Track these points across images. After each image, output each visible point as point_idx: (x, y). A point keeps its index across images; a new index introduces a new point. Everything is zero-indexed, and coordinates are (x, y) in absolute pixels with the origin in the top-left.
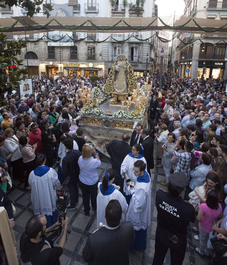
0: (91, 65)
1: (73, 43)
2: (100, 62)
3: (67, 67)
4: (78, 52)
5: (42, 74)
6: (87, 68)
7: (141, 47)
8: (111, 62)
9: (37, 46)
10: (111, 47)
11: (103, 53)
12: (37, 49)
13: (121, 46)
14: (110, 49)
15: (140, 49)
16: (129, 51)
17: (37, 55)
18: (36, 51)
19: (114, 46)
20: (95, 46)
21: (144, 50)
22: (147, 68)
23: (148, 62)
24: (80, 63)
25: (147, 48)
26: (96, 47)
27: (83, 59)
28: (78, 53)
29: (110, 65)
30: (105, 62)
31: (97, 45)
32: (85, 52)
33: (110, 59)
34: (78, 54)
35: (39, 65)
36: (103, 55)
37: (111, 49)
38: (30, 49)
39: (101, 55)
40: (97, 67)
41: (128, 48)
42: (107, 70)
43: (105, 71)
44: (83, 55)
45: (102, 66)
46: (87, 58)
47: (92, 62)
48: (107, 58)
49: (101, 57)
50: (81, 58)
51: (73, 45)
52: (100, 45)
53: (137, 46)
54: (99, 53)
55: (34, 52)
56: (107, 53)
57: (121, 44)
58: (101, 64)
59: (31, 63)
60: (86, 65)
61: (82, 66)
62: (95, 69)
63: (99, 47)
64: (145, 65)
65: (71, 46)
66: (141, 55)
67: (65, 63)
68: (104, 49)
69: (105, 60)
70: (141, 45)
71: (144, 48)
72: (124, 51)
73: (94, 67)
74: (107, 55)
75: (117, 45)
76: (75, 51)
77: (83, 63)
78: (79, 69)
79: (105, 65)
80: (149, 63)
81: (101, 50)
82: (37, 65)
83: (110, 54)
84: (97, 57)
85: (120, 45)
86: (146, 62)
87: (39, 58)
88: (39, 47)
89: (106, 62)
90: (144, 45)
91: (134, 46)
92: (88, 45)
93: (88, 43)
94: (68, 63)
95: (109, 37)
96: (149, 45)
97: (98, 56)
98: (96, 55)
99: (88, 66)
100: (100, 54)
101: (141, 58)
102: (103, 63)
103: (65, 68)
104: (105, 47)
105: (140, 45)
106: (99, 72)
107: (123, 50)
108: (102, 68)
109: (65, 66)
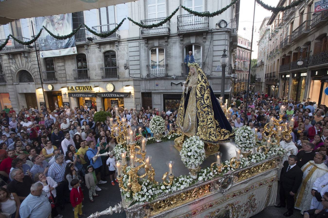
0: (110, 88)
1: (75, 48)
2: (125, 81)
3: (74, 93)
4: (87, 64)
5: (41, 105)
6: (103, 93)
7: (208, 43)
8: (145, 79)
9: (29, 59)
10: (145, 50)
11: (131, 63)
12: (30, 64)
13: (164, 44)
14: (143, 54)
15: (207, 47)
16: (181, 54)
17: (32, 75)
18: (29, 68)
19: (150, 46)
20: (114, 50)
21: (216, 48)
22: (223, 89)
23: (227, 75)
24: (92, 85)
25: (222, 42)
26: (116, 53)
27: (97, 78)
28: (88, 66)
29: (144, 85)
30: (135, 80)
31: (120, 47)
32: (99, 63)
33: (145, 74)
34: (89, 69)
35: (35, 91)
36: (131, 67)
37: (145, 52)
38: (21, 67)
39: (126, 67)
40: (121, 91)
41: (180, 47)
42: (140, 95)
43: (135, 98)
44: (97, 70)
45: (130, 89)
46: (104, 74)
47: (111, 82)
48: (138, 72)
49: (127, 71)
50: (94, 75)
51: (76, 53)
52: (124, 48)
53: (200, 40)
54: (123, 64)
55: (27, 70)
56: (137, 62)
57: (164, 41)
58: (127, 86)
59: (26, 89)
60: (103, 87)
61: (96, 90)
62: (118, 96)
63: (123, 52)
64: (219, 81)
65: (73, 53)
66: (209, 61)
67: (70, 85)
68: (132, 54)
69: (134, 76)
70: (209, 37)
71: (216, 43)
72: (172, 55)
73: (116, 91)
74: (138, 67)
75: (156, 43)
76: (84, 64)
77: (97, 84)
78: (91, 96)
79: (135, 86)
80: (229, 78)
81: (126, 58)
82: (34, 92)
83: (144, 63)
84: (120, 71)
85: (162, 42)
86: (220, 74)
87: (34, 81)
88: (32, 62)
89: (137, 81)
90: (216, 37)
91: (193, 40)
92: (103, 50)
93: (102, 47)
94: (74, 85)
95: (125, 19)
96: (227, 36)
97: (121, 69)
98: (118, 67)
99: (106, 89)
100: (126, 64)
101: (210, 66)
102: (132, 83)
103: (70, 95)
104: (133, 49)
105: (205, 38)
106: (125, 100)
107: (170, 54)
108: (130, 93)
109: (70, 92)
